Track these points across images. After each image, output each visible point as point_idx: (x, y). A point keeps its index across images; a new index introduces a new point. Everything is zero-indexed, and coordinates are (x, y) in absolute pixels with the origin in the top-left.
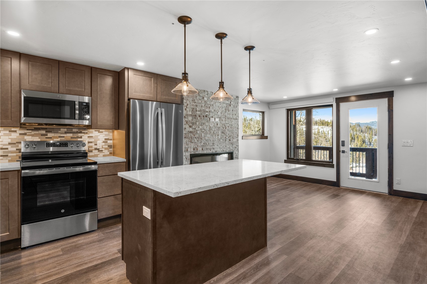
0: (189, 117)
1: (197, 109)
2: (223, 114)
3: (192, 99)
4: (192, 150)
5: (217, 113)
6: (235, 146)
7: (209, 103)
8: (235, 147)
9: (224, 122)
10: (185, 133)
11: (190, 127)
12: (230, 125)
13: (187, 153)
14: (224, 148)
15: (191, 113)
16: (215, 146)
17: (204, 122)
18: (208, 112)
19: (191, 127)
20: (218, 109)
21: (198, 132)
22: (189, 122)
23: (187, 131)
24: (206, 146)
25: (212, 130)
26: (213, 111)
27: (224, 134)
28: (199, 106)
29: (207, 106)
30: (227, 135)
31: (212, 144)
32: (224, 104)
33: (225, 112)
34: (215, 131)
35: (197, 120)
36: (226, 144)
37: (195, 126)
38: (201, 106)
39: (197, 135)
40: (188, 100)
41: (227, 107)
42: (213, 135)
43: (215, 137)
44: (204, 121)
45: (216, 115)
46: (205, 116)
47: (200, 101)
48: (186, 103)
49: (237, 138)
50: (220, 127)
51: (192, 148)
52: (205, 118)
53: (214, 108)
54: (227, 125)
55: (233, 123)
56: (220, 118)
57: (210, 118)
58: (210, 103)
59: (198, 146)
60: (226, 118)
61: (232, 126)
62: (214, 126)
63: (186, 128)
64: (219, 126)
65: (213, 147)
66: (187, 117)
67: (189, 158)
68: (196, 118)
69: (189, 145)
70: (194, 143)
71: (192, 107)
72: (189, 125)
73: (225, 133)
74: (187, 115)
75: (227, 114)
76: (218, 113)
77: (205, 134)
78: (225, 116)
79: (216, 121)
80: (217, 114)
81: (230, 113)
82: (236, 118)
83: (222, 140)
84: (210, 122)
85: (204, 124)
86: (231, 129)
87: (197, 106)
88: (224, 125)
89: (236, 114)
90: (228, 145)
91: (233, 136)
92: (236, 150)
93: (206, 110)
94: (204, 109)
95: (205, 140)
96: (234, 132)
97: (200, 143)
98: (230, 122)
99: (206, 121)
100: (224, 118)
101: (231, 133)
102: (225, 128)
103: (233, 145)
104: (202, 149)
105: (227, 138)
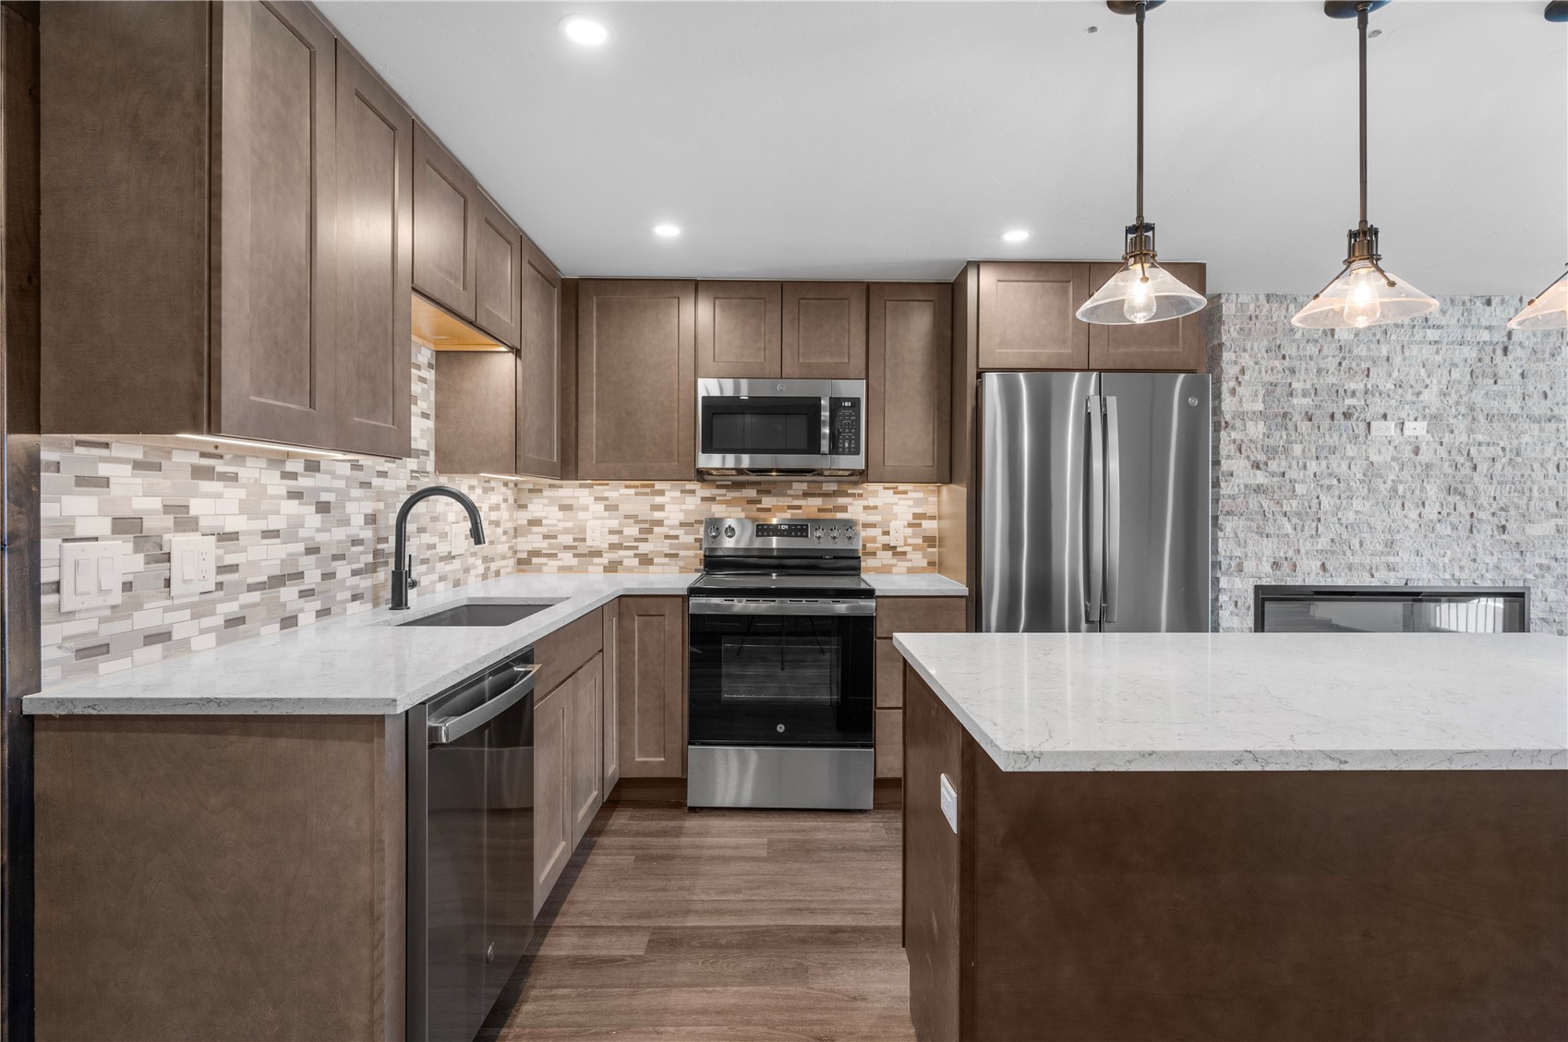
0: (1250, 424)
1: (1295, 385)
2: (1454, 397)
3: (1265, 342)
4: (1267, 568)
5: (1418, 394)
6: (1544, 561)
7: (1364, 353)
8: (1541, 566)
9: (1464, 438)
10: (1231, 493)
11: (1256, 466)
12: (1504, 449)
13: (1237, 580)
14: (1461, 568)
15: (1259, 406)
16: (1404, 557)
17: (1332, 440)
18: (1358, 394)
19: (1258, 467)
20: (1425, 376)
21: (1300, 489)
22: (1253, 446)
23: (1243, 486)
24: (1344, 554)
25: (1381, 480)
26: (1390, 386)
27: (1463, 495)
28: (1306, 369)
29: (1354, 365)
30: (1483, 500)
31: (1380, 548)
32: (1466, 349)
33: (1472, 386)
34: (1401, 482)
35: (1293, 433)
36: (1475, 547)
37: (1284, 463)
38: (1319, 371)
39: (1294, 503)
40: (1245, 350)
41: (1487, 360)
42: (1387, 501)
43: (1401, 514)
44: (1336, 436)
45: (1407, 407)
46: (1338, 416)
48: (1236, 363)
49: (1555, 516)
50: (1432, 464)
51: (1265, 558)
52: (1343, 422)
53: (1395, 374)
54: (1479, 451)
55: (1526, 438)
56: (1434, 417)
57: (1369, 423)
58: (1369, 349)
59: (1298, 551)
60: (1474, 419)
61: (1518, 454)
62: (1393, 459)
63: (1235, 474)
64: (1425, 456)
65: (1391, 559)
66: (1238, 423)
67: (1251, 601)
68: (1290, 426)
69: (1250, 547)
70: (1275, 539)
71: (1268, 378)
72: (1248, 457)
73: (1470, 493)
74: (1242, 416)
75: (1487, 394)
76: (1426, 396)
77: (1339, 498)
78: (1472, 409)
79: (1406, 432)
80: (1414, 399)
81: (1501, 388)
82: (1550, 413)
83: (1449, 528)
84: (1370, 443)
85: (1333, 450)
86: (1509, 471)
87: (1293, 371)
88: (1465, 453)
89: (1550, 394)
90: (1487, 552)
91: (1525, 507)
92: (1549, 579)
93: (1346, 387)
94: (1334, 381)
95: (1341, 525)
96: (1531, 490)
97: (1312, 536)
98: (1505, 438)
99: (1345, 436)
100: (1463, 415)
101: (1510, 492)
102: (1470, 467)
103: (1528, 555)
104: (1319, 564)
105: (1484, 518)
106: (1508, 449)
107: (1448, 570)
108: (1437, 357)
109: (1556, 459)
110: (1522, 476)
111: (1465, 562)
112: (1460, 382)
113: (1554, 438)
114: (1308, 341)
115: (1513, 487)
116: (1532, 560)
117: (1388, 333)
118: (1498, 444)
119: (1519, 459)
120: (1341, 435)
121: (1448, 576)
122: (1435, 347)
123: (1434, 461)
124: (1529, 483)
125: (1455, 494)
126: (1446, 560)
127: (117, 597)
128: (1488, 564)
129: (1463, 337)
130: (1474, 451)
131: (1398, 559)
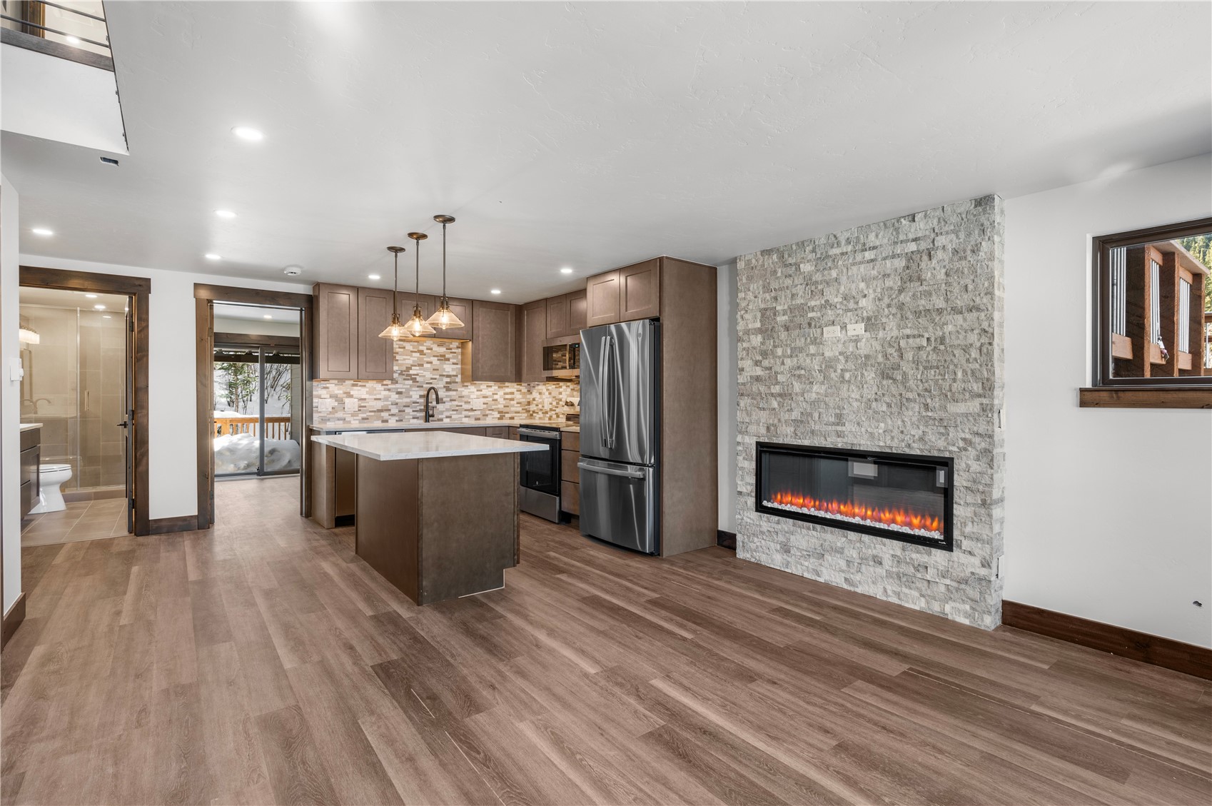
0: (752, 337)
1: (778, 308)
2: (886, 301)
3: (761, 282)
4: (763, 431)
5: (858, 303)
6: (968, 436)
7: (820, 279)
8: (964, 440)
9: (895, 333)
10: (742, 382)
11: (757, 363)
12: (928, 339)
13: (746, 437)
14: (893, 438)
15: (758, 325)
16: (848, 427)
17: (800, 343)
18: (816, 309)
19: (757, 365)
20: (865, 288)
21: (781, 378)
22: (754, 351)
23: (749, 377)
24: (808, 422)
25: (832, 370)
26: (839, 299)
27: (894, 379)
28: (786, 296)
29: (813, 288)
30: (911, 383)
31: (832, 419)
32: (897, 261)
33: (901, 291)
34: (847, 370)
35: (778, 340)
36: (903, 421)
37: (772, 361)
38: (793, 295)
39: (777, 387)
40: (750, 290)
41: (914, 266)
42: (838, 385)
43: (846, 394)
44: (803, 340)
45: (850, 314)
46: (805, 325)
47: (788, 282)
48: (745, 299)
49: (980, 396)
50: (869, 356)
51: (761, 424)
52: (807, 330)
53: (843, 290)
54: (907, 343)
55: (950, 328)
56: (869, 319)
57: (823, 329)
58: (823, 276)
59: (779, 420)
60: (902, 317)
61: (942, 343)
62: (840, 353)
64: (864, 348)
65: (839, 428)
66: (745, 338)
67: (752, 452)
68: (775, 335)
69: (754, 417)
70: (768, 412)
71: (763, 306)
73: (899, 378)
74: (747, 332)
75: (914, 295)
76: (864, 303)
77: (805, 383)
78: (902, 309)
79: (849, 333)
80: (856, 306)
81: (927, 288)
82: (972, 304)
83: (885, 405)
84: (825, 343)
85: (801, 350)
86: (933, 357)
87: (776, 299)
88: (896, 345)
89: (970, 287)
90: (915, 426)
91: (947, 388)
92: (972, 453)
93: (809, 305)
94: (802, 302)
95: (807, 402)
96: (955, 373)
97: (788, 410)
98: (931, 329)
99: (809, 339)
100: (893, 315)
101: (935, 376)
102: (899, 356)
103: (951, 430)
104: (792, 429)
105: (911, 397)
106: (933, 339)
107: (881, 439)
108: (872, 272)
109: (978, 344)
110: (945, 361)
111: (896, 432)
112: (891, 288)
113: (977, 325)
114: (786, 277)
115: (937, 371)
116: (956, 435)
117: (836, 261)
118: (923, 336)
119: (942, 347)
120: (806, 339)
121: (882, 444)
122: (871, 264)
123: (871, 353)
124: (951, 367)
125: (887, 378)
126: (881, 431)
127: (330, 409)
128: (914, 436)
129: (893, 252)
130: (903, 343)
131: (844, 429)
